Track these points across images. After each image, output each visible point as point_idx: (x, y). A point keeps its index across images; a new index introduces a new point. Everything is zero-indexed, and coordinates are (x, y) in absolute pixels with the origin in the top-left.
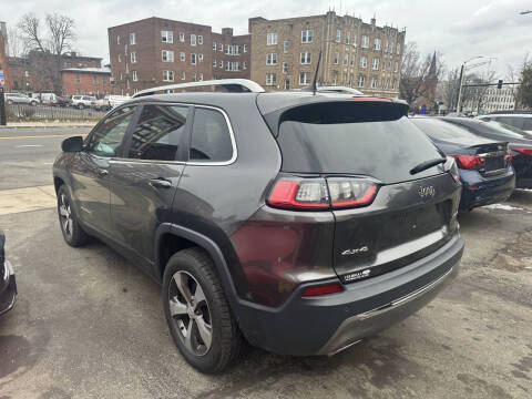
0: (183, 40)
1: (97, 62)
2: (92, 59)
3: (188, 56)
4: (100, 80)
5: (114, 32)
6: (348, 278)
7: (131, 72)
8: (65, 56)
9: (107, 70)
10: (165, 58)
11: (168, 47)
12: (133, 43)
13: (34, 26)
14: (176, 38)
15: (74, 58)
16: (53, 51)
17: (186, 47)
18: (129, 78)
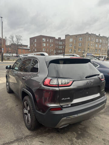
0: (48, 41)
1: (27, 46)
2: (26, 45)
3: (49, 45)
4: (27, 51)
5: (31, 39)
6: (63, 106)
7: (35, 49)
8: (19, 45)
9: (29, 48)
10: (43, 45)
11: (44, 43)
12: (36, 41)
13: (12, 38)
14: (46, 40)
15: (21, 45)
16: (16, 44)
17: (49, 42)
18: (34, 50)
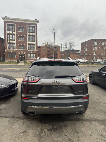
0: (100, 44)
1: (78, 51)
3: (101, 48)
4: (78, 55)
5: (82, 44)
7: (85, 53)
8: (72, 51)
9: (80, 53)
10: (94, 49)
11: (95, 46)
12: (86, 46)
13: (66, 44)
14: (98, 43)
15: (74, 51)
16: (69, 49)
18: (85, 54)
